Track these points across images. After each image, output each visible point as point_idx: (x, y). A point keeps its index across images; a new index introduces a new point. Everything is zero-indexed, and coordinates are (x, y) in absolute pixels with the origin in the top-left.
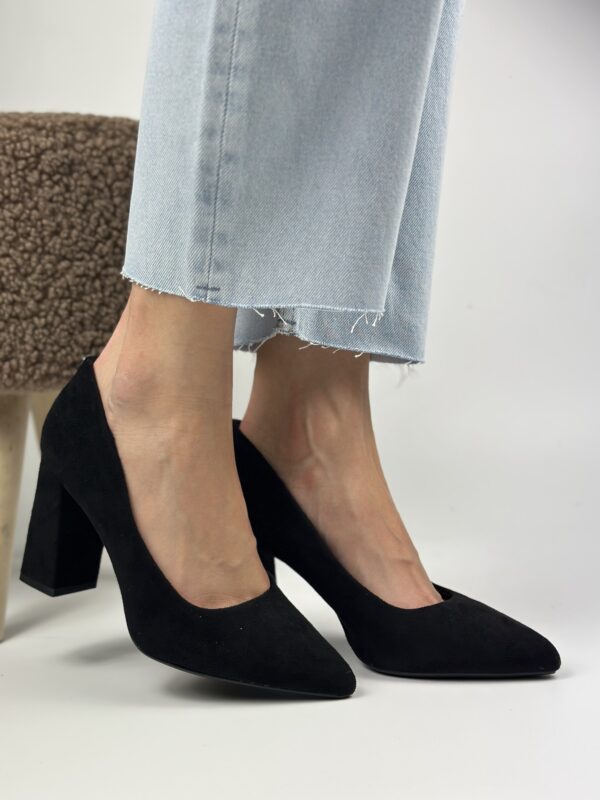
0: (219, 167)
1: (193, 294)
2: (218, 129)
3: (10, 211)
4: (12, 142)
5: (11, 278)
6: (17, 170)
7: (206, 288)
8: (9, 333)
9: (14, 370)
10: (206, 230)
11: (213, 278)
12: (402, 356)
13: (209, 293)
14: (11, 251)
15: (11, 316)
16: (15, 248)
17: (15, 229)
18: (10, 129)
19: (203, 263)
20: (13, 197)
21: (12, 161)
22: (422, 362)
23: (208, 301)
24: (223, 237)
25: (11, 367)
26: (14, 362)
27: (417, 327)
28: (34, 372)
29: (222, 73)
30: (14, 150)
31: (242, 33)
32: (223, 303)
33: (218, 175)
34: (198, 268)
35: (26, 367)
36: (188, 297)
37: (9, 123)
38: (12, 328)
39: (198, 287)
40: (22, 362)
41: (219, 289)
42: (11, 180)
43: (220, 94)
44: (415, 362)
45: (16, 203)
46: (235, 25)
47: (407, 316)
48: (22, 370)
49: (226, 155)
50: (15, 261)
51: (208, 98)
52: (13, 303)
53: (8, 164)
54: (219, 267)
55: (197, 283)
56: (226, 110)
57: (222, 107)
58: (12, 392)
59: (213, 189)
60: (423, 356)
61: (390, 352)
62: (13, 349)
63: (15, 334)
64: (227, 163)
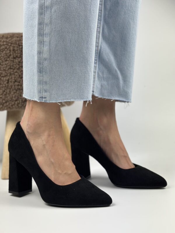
0: (43, 62)
1: (39, 100)
2: (42, 51)
3: (17, 60)
4: (18, 41)
5: (18, 78)
6: (19, 49)
7: (42, 98)
8: (17, 93)
9: (18, 104)
10: (41, 81)
11: (45, 94)
12: (125, 100)
13: (43, 99)
14: (18, 71)
15: (18, 89)
16: (19, 70)
17: (19, 65)
18: (18, 37)
19: (41, 90)
20: (18, 56)
21: (18, 46)
22: (131, 102)
23: (43, 101)
24: (46, 83)
25: (18, 103)
26: (18, 101)
27: (128, 92)
28: (24, 104)
29: (41, 36)
30: (19, 43)
31: (46, 24)
32: (47, 102)
33: (43, 65)
34: (40, 92)
35: (22, 103)
36: (37, 101)
37: (17, 36)
38: (18, 92)
39: (40, 98)
40: (21, 102)
41: (46, 98)
42: (18, 52)
43: (42, 42)
44: (128, 102)
45: (19, 58)
46: (44, 22)
47: (126, 89)
48: (20, 103)
49: (45, 59)
50: (19, 74)
51: (38, 43)
52: (18, 85)
53: (17, 47)
54: (46, 91)
55: (39, 97)
56: (43, 46)
57: (42, 45)
58: (18, 109)
59: (42, 69)
60: (131, 100)
61: (121, 99)
62: (18, 98)
63: (19, 94)
64: (45, 61)
